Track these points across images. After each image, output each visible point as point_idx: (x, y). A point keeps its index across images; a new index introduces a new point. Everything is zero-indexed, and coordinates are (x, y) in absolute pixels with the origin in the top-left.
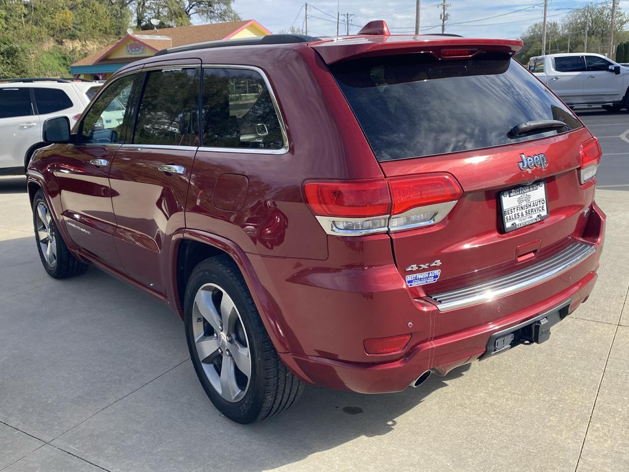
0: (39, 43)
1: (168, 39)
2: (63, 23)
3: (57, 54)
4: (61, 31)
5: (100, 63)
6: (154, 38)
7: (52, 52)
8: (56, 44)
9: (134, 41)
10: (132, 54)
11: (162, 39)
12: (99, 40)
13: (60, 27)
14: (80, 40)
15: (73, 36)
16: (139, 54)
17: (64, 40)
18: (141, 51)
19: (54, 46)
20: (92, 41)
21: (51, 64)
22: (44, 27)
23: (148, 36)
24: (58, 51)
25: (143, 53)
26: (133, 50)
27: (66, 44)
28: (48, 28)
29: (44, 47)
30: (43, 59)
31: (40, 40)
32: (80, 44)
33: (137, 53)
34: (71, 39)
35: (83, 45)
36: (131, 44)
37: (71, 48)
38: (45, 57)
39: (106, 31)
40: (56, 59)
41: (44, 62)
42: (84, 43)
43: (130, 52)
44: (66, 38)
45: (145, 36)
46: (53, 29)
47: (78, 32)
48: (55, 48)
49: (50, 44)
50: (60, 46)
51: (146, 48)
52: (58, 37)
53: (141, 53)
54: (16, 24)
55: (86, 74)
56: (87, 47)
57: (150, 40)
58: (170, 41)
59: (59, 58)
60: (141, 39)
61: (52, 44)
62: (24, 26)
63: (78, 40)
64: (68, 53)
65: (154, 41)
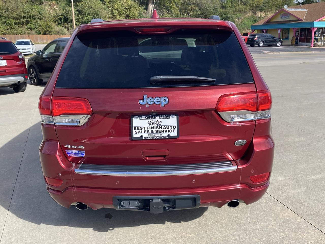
0: (245, 14)
1: (305, 10)
2: (258, 3)
3: (252, 19)
4: (256, 7)
5: (265, 24)
6: (296, 10)
7: (249, 18)
8: (252, 14)
9: (285, 12)
10: (283, 19)
11: (301, 10)
12: (275, 11)
13: (256, 5)
14: (265, 12)
15: (262, 10)
16: (287, 19)
17: (256, 12)
18: (288, 17)
19: (251, 15)
20: (271, 12)
21: (248, 24)
22: (248, 6)
23: (294, 9)
24: (253, 18)
25: (289, 19)
26: (284, 17)
27: (257, 14)
28: (250, 6)
29: (246, 15)
30: (245, 22)
31: (245, 12)
32: (264, 14)
33: (286, 18)
34: (260, 11)
35: (266, 14)
36: (283, 14)
37: (260, 16)
38: (246, 20)
39: (279, 6)
40: (251, 21)
41: (245, 23)
42: (267, 13)
43: (282, 18)
44: (258, 11)
45: (292, 9)
46: (253, 6)
47: (264, 7)
48: (252, 16)
49: (249, 14)
50: (254, 15)
51: (291, 16)
52: (254, 11)
53: (288, 18)
54: (235, 5)
55: (259, 30)
56: (268, 15)
57: (294, 11)
58: (306, 11)
59: (252, 21)
60: (289, 11)
61: (251, 14)
62: (239, 6)
63: (264, 12)
64: (257, 18)
65: (296, 11)
